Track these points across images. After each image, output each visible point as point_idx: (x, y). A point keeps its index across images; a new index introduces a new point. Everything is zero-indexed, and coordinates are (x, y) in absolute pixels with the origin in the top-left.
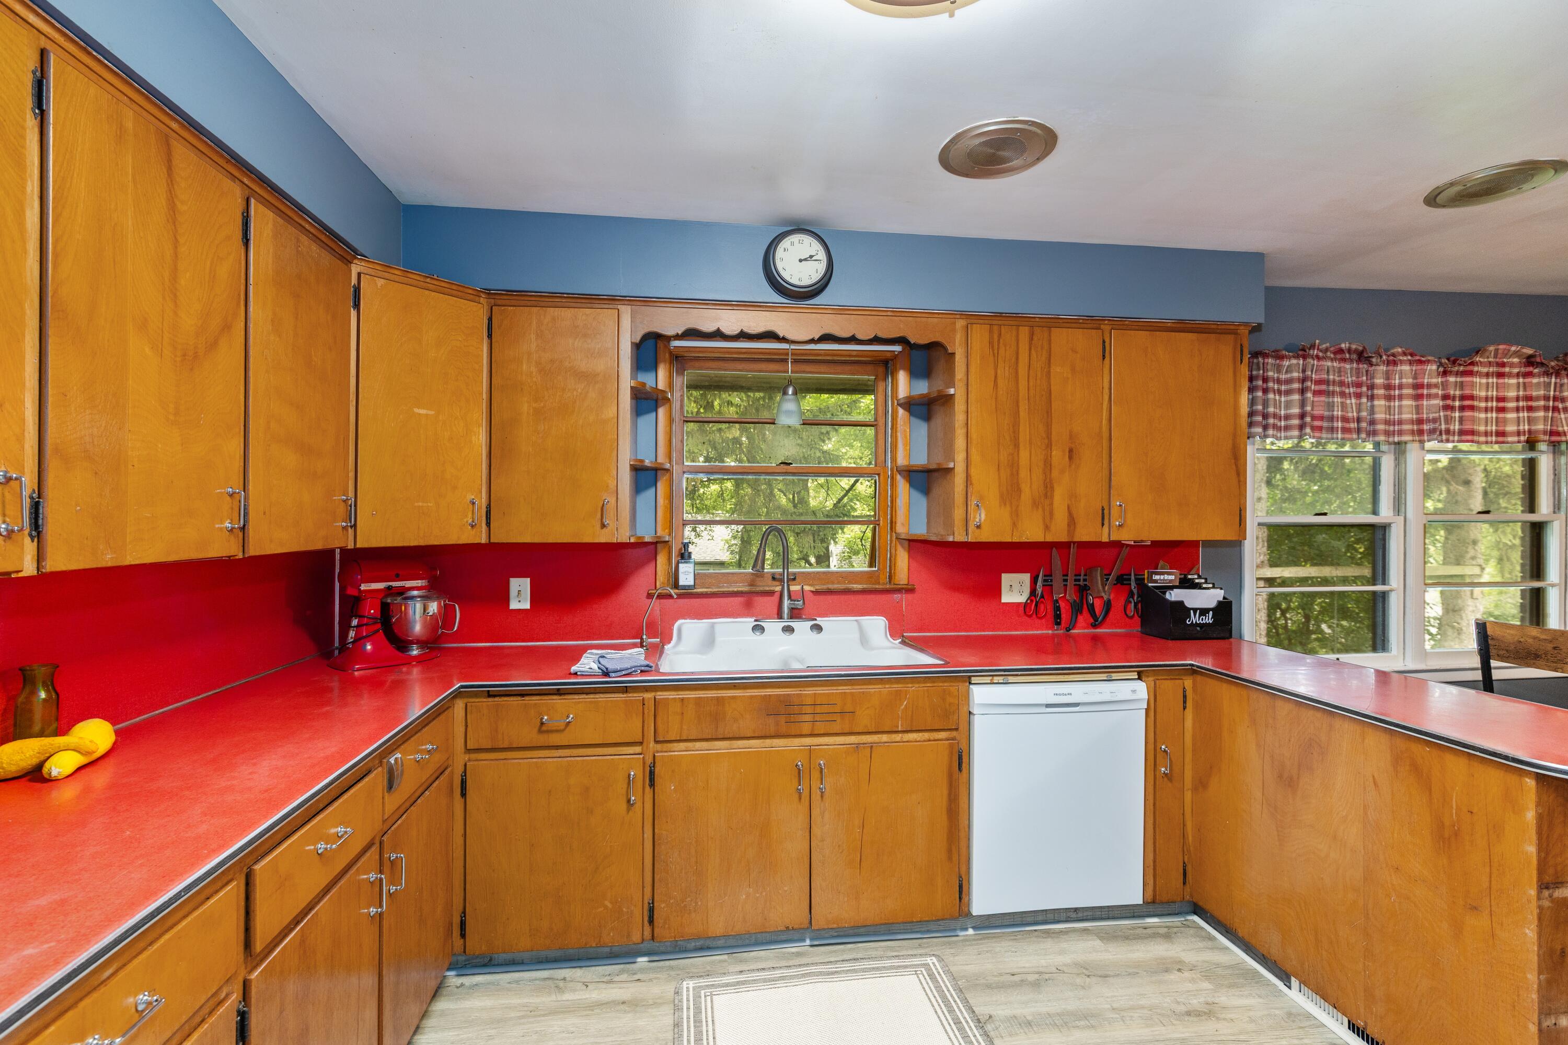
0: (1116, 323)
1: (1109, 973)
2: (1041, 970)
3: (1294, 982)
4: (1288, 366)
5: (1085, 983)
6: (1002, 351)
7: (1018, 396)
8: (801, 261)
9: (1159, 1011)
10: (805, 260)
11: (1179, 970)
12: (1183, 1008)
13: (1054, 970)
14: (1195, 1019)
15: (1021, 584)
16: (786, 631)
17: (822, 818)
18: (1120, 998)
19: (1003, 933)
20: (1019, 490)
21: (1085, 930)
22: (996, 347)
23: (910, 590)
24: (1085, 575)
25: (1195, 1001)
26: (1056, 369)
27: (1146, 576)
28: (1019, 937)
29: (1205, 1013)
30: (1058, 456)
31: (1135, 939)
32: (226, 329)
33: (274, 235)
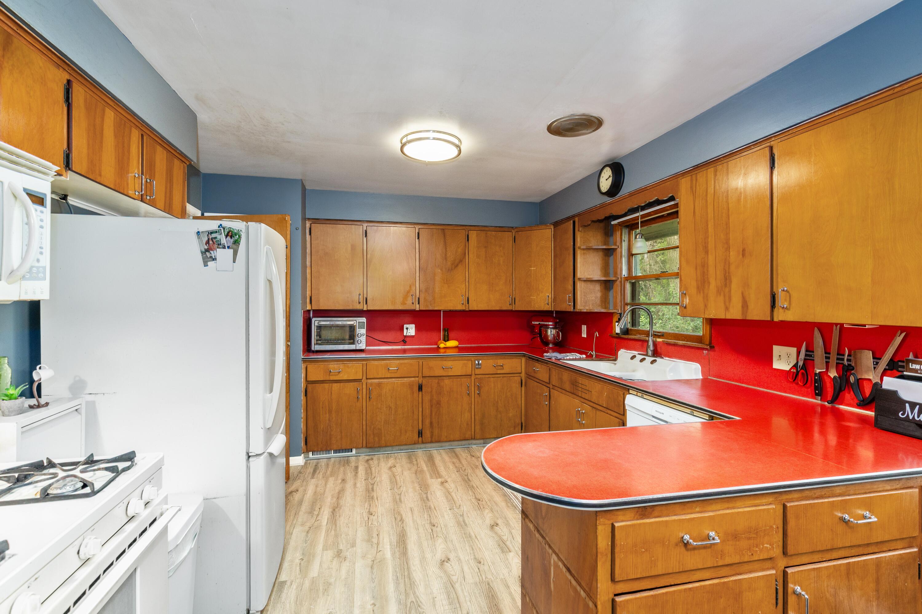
6: (698, 190)
7: (708, 217)
10: (608, 178)
15: (789, 355)
16: (641, 361)
20: (708, 282)
22: (694, 188)
24: (849, 356)
30: (734, 255)
32: (461, 261)
33: (477, 236)
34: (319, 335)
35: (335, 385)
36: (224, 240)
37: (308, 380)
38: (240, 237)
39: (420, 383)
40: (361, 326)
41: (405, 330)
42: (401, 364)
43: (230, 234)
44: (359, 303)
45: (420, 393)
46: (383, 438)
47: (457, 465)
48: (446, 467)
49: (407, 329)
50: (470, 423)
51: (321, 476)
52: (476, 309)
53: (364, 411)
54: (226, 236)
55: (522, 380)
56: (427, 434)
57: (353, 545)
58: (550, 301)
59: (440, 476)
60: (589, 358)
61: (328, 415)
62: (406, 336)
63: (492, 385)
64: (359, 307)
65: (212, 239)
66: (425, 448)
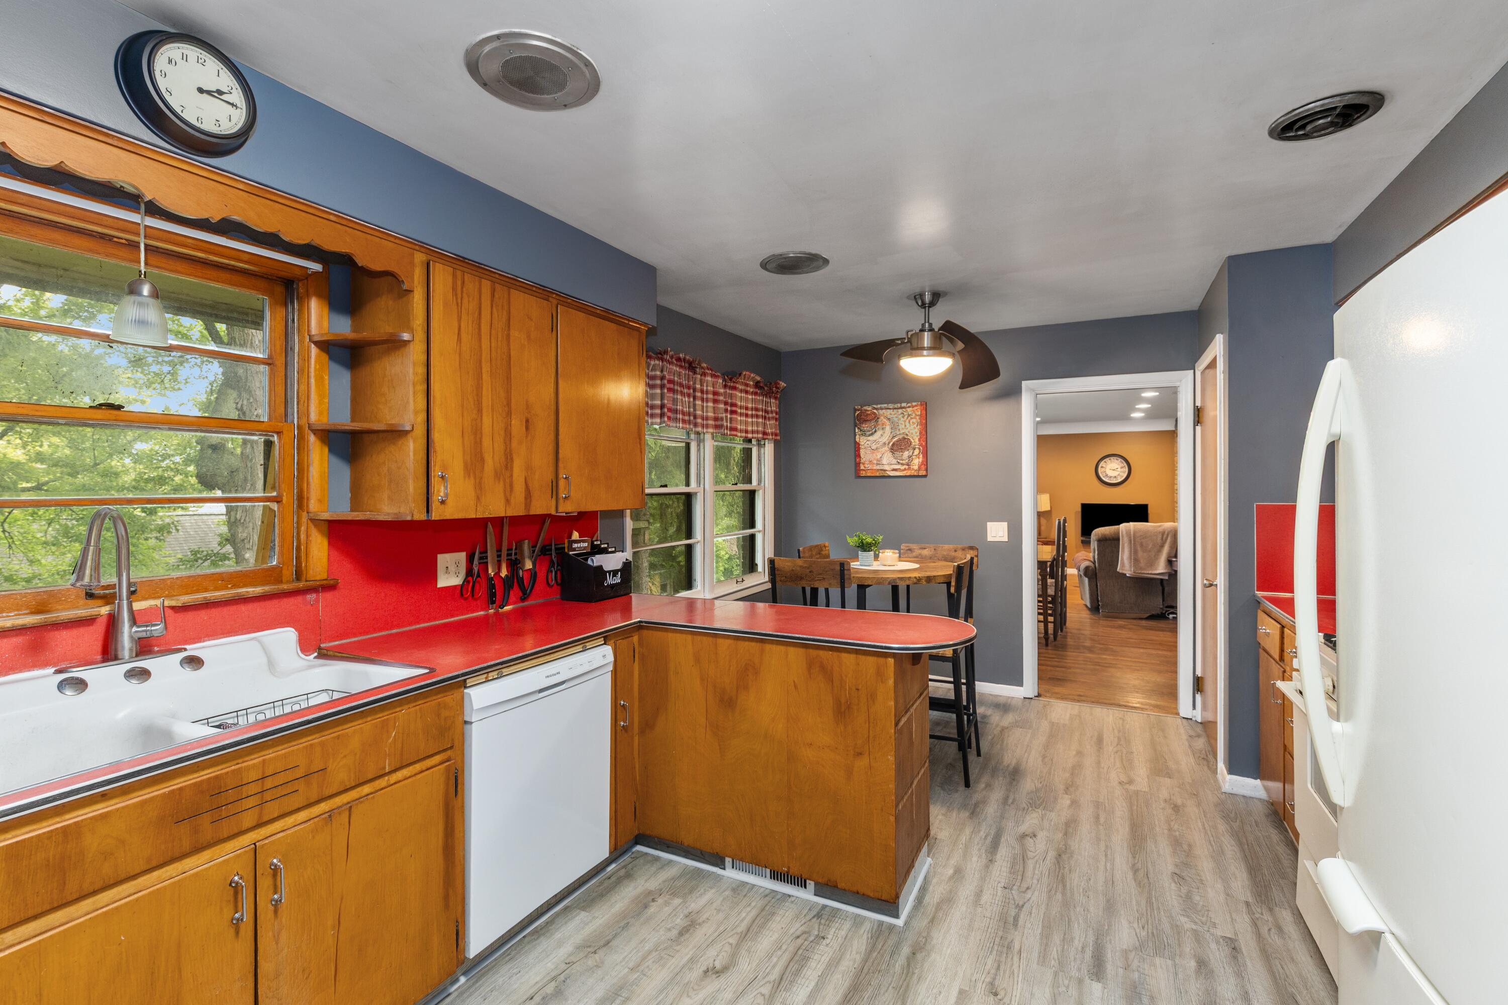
0: (562, 299)
1: (608, 938)
2: (553, 974)
3: (728, 861)
4: (654, 365)
5: (596, 961)
6: (465, 301)
7: (481, 356)
8: (201, 90)
9: (662, 947)
10: (209, 93)
11: (653, 900)
12: (675, 932)
13: (564, 966)
14: (687, 936)
15: (457, 565)
16: (129, 676)
17: (277, 943)
18: (630, 956)
19: (495, 960)
20: (482, 460)
21: (566, 908)
22: (459, 295)
23: (328, 587)
24: (516, 549)
25: (678, 920)
26: (515, 334)
27: (566, 545)
28: (513, 953)
29: (690, 925)
30: (517, 424)
31: (608, 893)
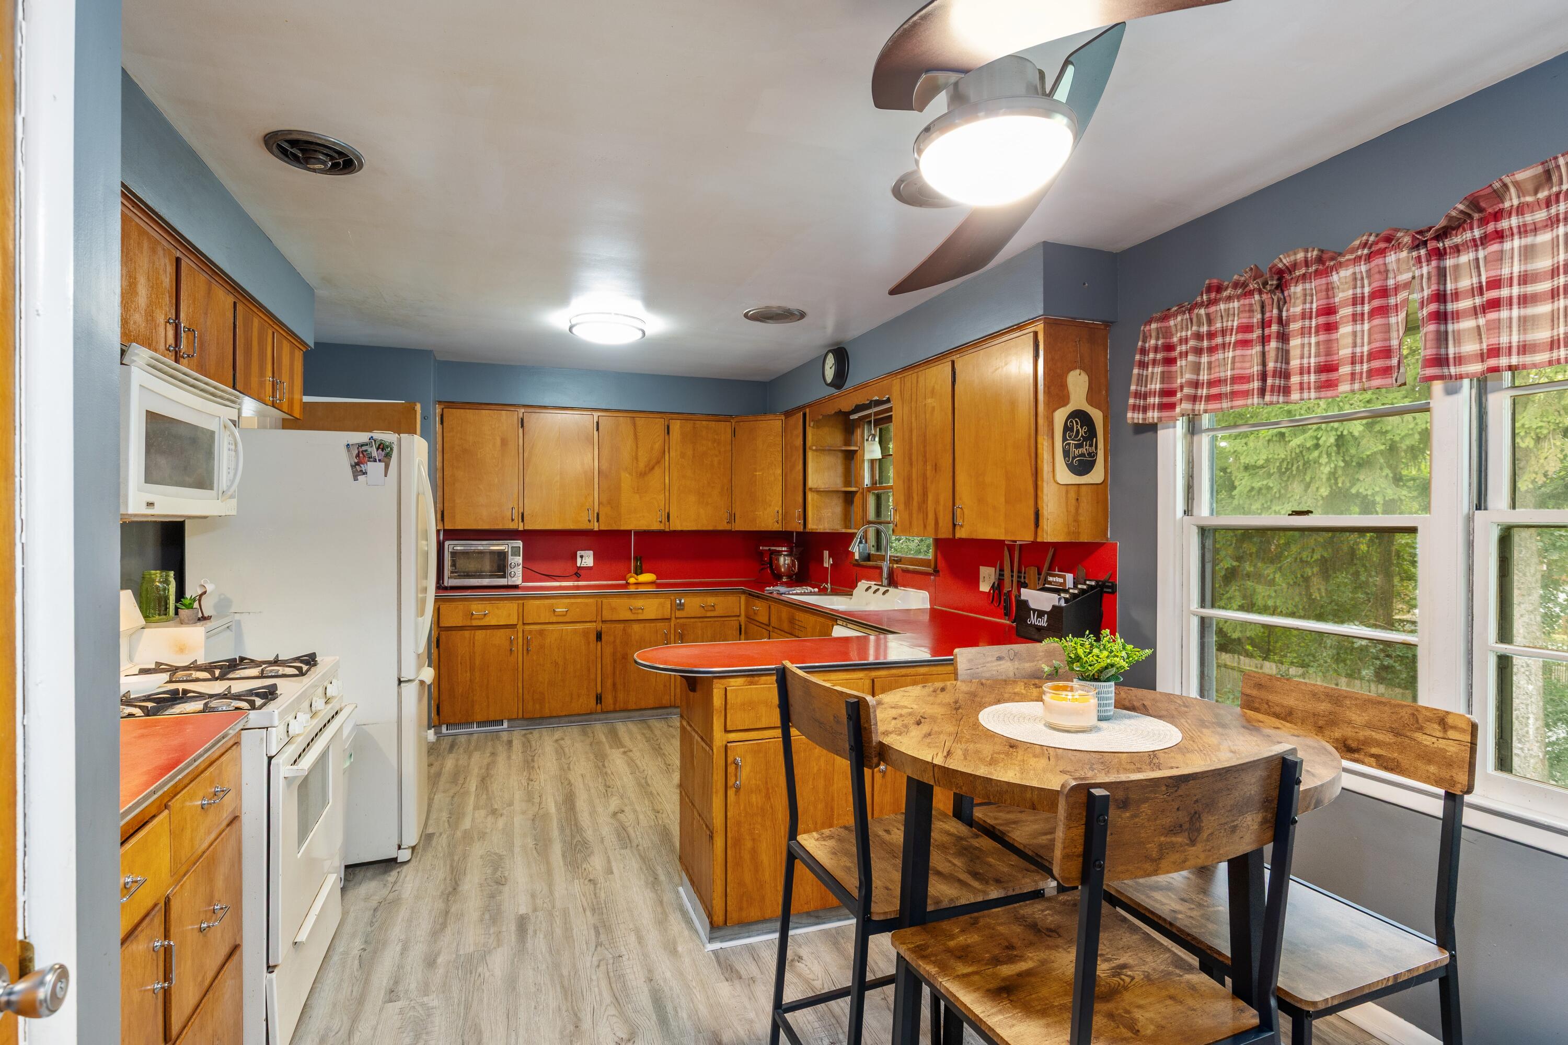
0: (957, 353)
6: (905, 395)
7: (912, 426)
10: (831, 367)
15: (990, 576)
20: (912, 498)
22: (903, 393)
26: (929, 401)
30: (930, 470)
32: (658, 462)
33: (681, 427)
34: (454, 564)
35: (480, 634)
36: (375, 453)
37: (442, 625)
38: (392, 450)
39: (599, 629)
40: (515, 552)
41: (579, 560)
42: (573, 603)
43: (382, 446)
44: (513, 520)
45: (599, 643)
46: (547, 705)
47: (648, 736)
48: (632, 738)
49: (582, 557)
50: (668, 685)
51: (461, 750)
52: (679, 528)
53: (520, 669)
54: (377, 449)
55: (740, 626)
56: (608, 699)
57: (511, 804)
58: (780, 517)
59: (623, 746)
60: (823, 592)
61: (468, 674)
62: (580, 568)
63: (700, 632)
64: (512, 526)
65: (362, 452)
66: (606, 719)
